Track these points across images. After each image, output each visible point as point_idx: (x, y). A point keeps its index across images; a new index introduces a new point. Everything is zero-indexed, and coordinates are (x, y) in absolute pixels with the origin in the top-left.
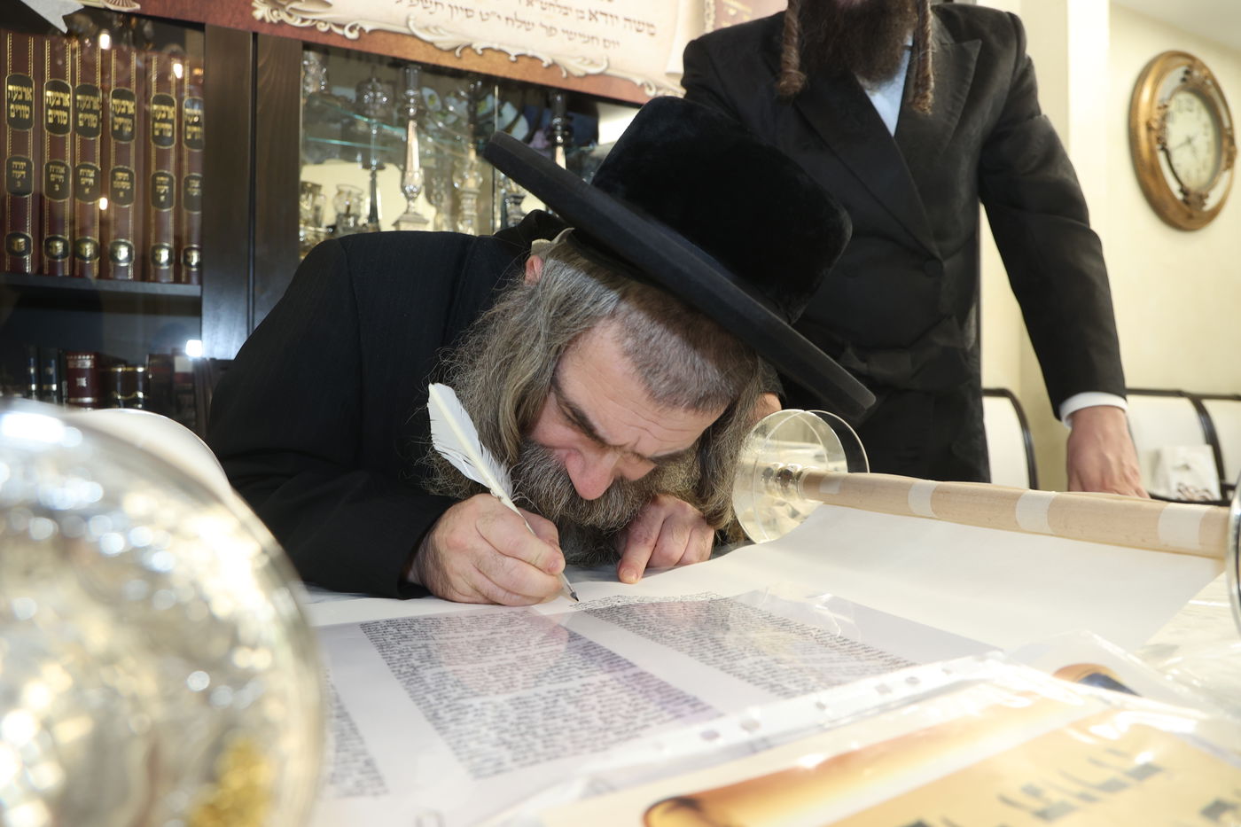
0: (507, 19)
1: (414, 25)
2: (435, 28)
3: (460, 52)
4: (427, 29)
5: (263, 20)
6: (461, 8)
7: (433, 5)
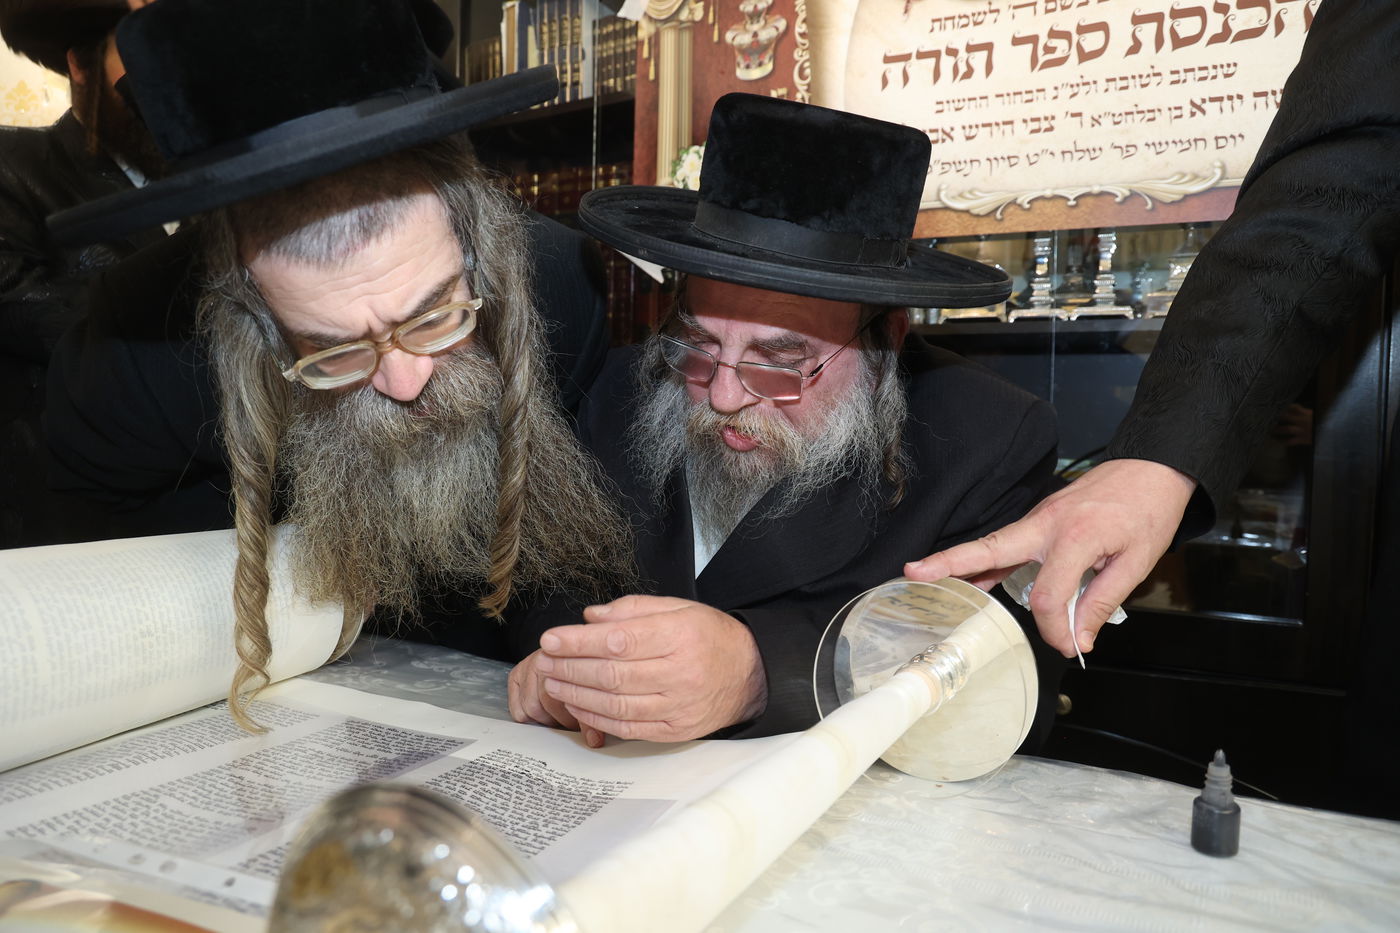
0: (1063, 153)
1: (946, 195)
2: (971, 192)
3: (1001, 214)
4: (961, 195)
6: (1002, 158)
7: (969, 164)
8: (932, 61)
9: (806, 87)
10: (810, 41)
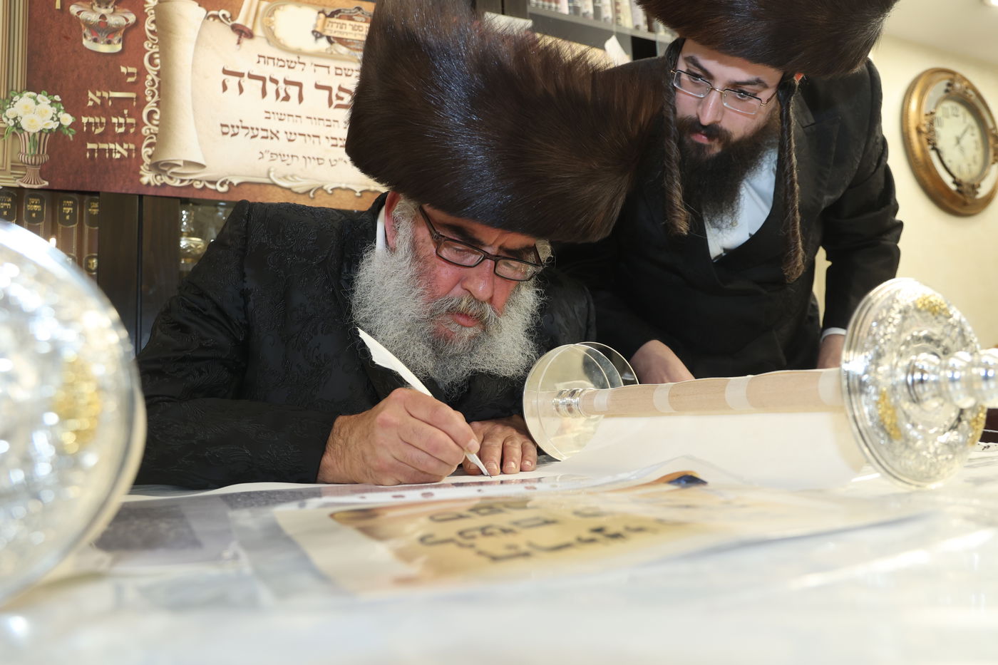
1: (274, 176)
2: (292, 176)
3: (313, 194)
4: (285, 177)
5: (149, 184)
6: (314, 158)
7: (290, 157)
8: (260, 83)
9: (156, 73)
10: (159, 39)
